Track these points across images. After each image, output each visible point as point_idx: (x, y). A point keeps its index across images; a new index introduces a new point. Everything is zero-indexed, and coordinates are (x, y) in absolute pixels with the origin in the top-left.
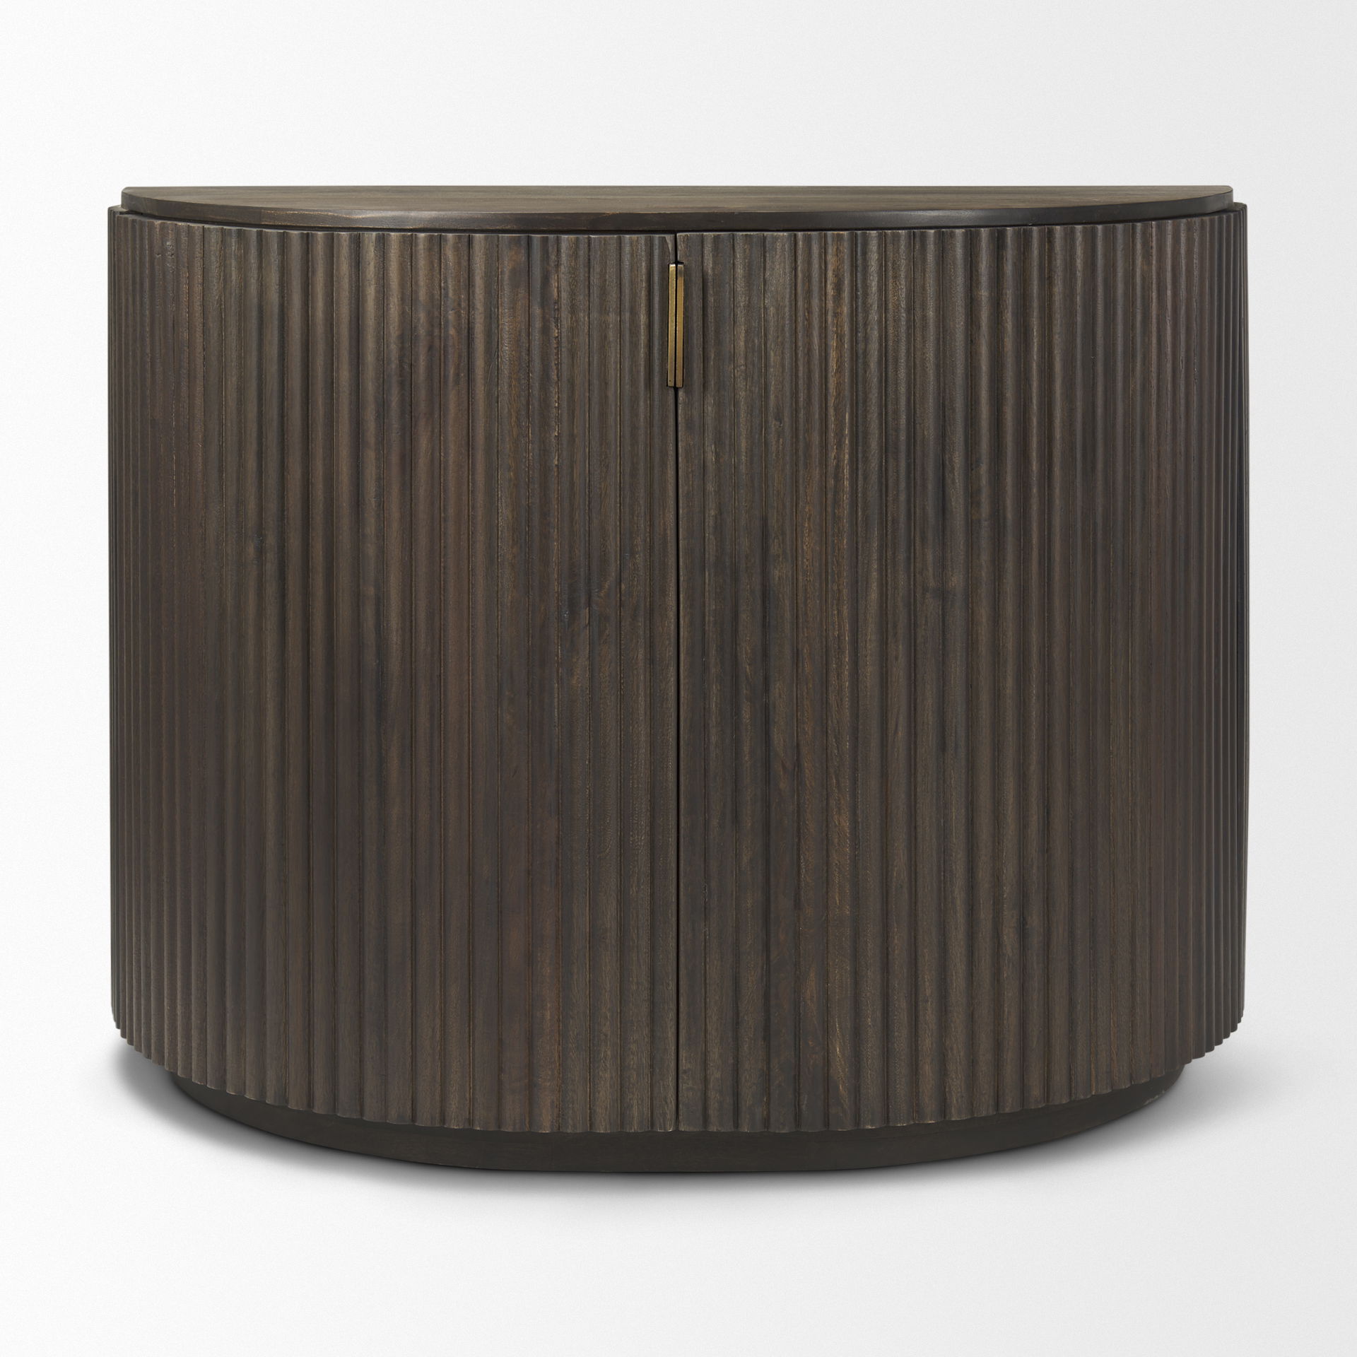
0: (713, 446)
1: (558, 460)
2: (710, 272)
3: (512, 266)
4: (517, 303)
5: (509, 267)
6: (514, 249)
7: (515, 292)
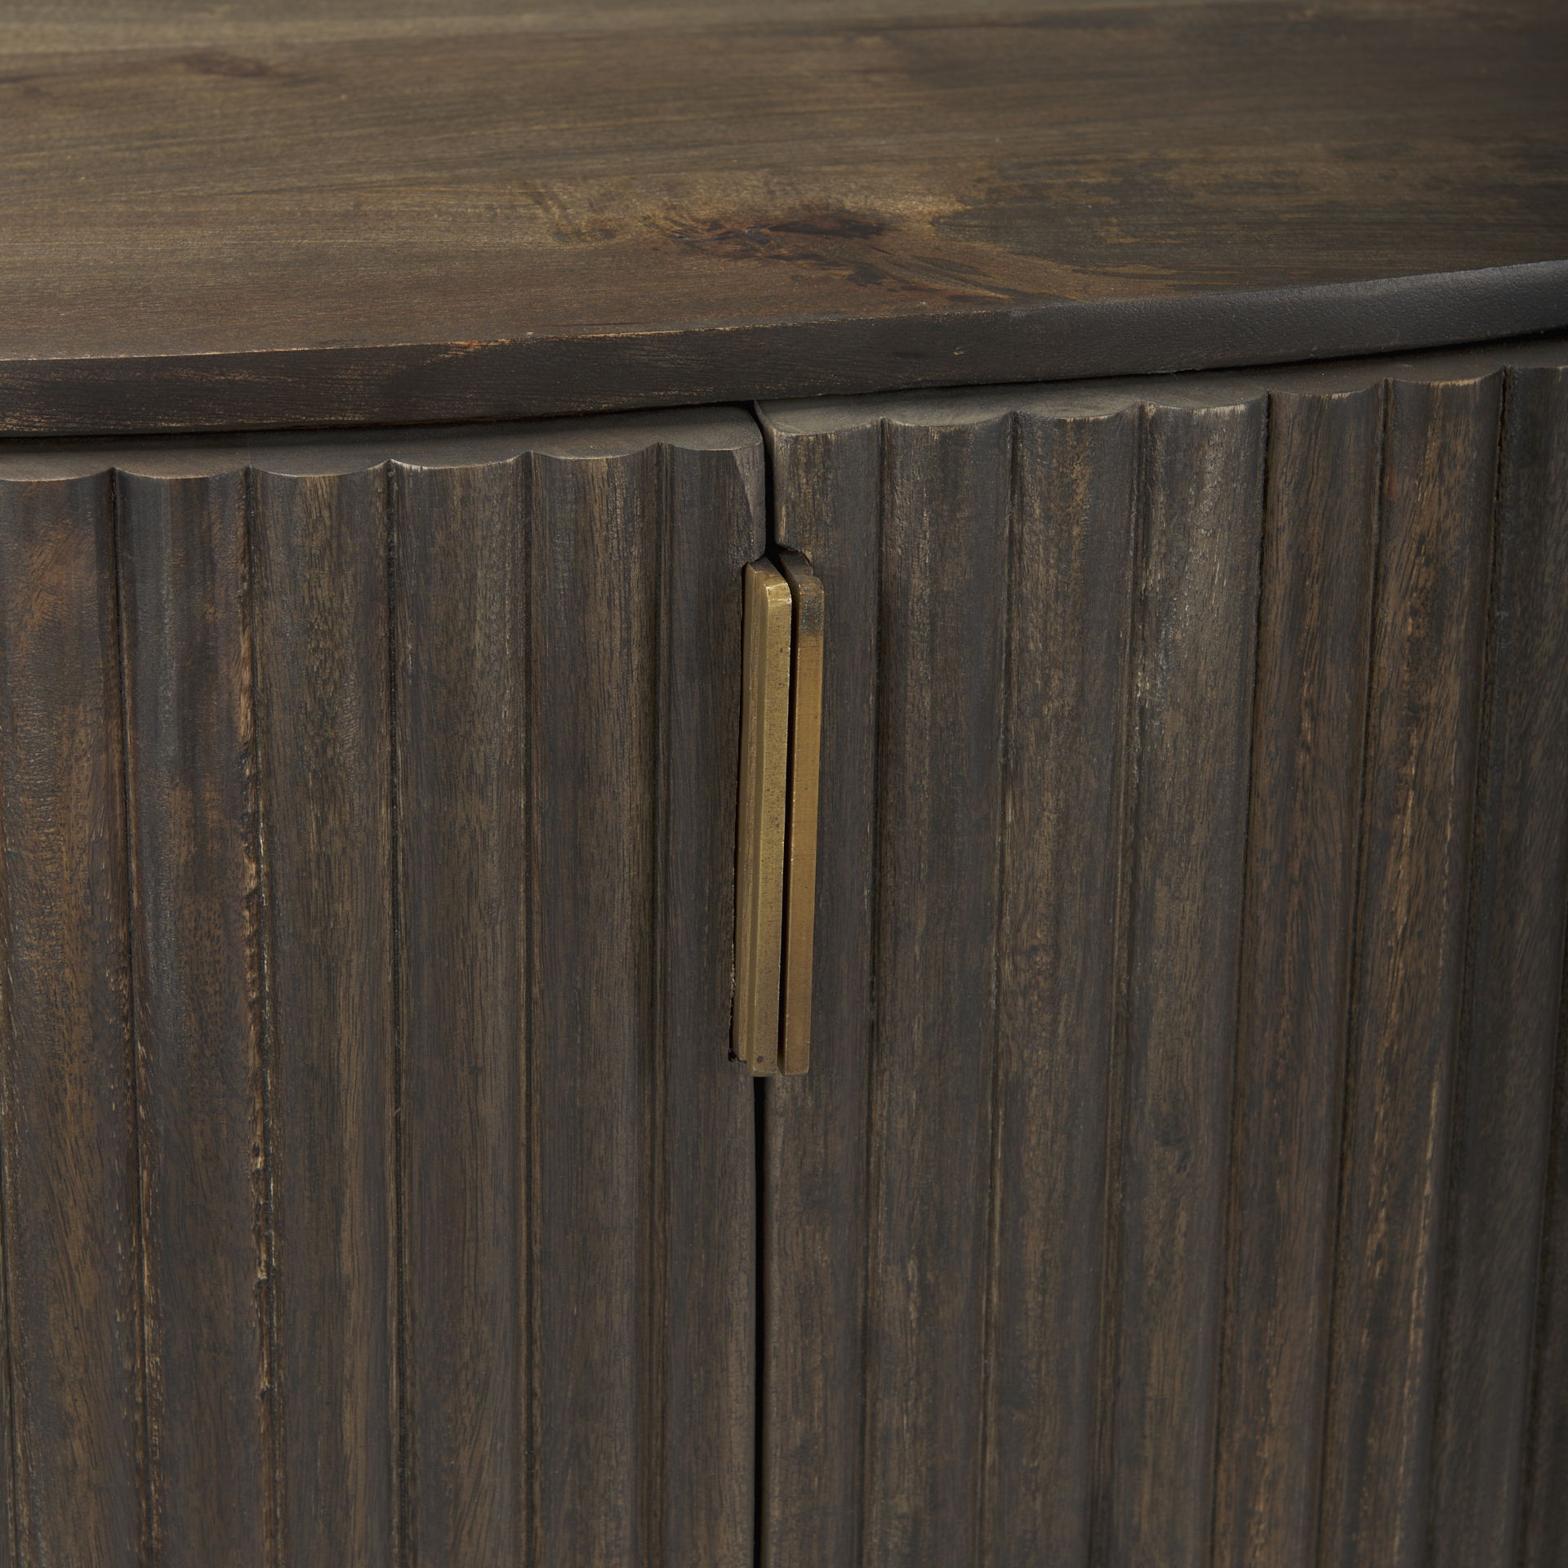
0: (912, 1265)
1: (271, 1373)
2: (918, 584)
3: (43, 613)
4: (71, 768)
5: (32, 618)
6: (49, 541)
7: (64, 721)
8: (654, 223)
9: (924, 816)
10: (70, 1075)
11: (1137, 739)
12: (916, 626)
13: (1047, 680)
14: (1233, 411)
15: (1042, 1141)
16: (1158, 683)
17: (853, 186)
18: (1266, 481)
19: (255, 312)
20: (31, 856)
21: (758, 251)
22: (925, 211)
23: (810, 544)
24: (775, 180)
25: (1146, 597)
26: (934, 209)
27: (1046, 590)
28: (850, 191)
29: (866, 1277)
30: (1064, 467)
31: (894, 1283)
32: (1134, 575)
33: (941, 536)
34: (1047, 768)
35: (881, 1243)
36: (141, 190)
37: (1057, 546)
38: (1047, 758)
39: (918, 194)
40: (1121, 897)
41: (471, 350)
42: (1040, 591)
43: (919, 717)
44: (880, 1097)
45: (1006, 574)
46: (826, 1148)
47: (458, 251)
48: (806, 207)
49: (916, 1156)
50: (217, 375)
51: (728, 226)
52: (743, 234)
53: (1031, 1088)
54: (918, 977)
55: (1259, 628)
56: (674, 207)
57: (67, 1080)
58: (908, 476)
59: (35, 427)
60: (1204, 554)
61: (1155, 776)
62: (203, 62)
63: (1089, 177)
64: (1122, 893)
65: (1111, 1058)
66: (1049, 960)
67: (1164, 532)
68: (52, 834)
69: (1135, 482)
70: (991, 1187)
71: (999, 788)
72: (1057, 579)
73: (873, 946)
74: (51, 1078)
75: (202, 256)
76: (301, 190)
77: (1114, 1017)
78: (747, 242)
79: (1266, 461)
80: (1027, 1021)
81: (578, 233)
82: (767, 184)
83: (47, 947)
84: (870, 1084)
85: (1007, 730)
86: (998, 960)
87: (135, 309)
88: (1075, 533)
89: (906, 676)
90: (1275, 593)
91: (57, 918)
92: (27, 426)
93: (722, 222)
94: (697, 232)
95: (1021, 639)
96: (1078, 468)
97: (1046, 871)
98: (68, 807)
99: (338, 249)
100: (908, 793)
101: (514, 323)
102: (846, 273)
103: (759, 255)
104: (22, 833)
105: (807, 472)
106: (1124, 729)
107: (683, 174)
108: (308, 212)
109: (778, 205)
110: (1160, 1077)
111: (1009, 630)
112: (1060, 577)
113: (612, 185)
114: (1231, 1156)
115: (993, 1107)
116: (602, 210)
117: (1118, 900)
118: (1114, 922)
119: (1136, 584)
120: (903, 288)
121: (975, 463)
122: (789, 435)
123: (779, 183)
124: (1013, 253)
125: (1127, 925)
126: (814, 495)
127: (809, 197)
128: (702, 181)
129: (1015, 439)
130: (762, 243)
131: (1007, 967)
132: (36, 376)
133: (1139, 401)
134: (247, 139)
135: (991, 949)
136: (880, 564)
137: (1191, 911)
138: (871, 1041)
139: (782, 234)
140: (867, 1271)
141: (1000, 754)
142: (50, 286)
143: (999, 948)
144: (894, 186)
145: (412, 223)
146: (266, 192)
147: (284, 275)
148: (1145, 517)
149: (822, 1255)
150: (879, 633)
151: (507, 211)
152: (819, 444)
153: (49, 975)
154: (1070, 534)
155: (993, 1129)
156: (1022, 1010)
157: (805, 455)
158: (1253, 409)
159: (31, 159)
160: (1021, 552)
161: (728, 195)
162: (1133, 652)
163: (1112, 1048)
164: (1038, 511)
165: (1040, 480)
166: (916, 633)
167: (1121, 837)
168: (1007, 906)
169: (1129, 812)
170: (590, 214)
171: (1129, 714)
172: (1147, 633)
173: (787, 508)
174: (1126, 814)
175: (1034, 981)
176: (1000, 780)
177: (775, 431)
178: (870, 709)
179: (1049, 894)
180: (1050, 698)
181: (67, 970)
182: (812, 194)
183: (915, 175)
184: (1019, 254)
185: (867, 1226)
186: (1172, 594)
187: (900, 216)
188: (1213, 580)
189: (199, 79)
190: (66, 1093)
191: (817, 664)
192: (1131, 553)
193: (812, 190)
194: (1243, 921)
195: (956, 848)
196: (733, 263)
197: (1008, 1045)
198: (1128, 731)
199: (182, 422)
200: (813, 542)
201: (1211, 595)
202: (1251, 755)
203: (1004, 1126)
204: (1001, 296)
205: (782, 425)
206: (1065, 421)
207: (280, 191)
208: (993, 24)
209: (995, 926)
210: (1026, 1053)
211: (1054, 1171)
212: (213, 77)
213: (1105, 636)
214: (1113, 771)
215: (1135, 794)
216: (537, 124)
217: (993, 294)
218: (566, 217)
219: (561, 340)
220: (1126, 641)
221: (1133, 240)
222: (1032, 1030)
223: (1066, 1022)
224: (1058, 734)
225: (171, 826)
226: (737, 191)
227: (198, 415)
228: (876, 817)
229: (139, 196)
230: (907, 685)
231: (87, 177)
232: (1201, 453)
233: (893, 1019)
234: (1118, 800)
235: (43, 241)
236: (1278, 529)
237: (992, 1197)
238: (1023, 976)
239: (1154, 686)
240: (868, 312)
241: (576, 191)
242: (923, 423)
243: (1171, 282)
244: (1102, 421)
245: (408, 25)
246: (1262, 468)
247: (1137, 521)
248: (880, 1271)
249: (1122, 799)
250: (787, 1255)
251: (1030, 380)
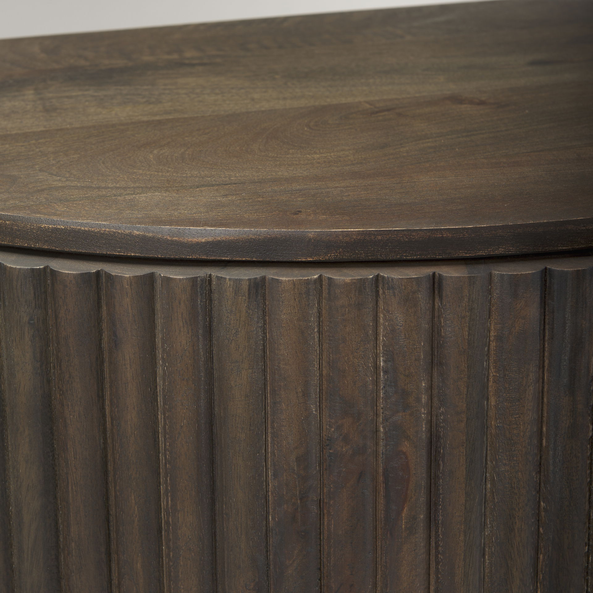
3: (520, 327)
4: (526, 390)
5: (515, 329)
6: (524, 298)
7: (525, 371)
10: (518, 516)
20: (508, 427)
50: (583, 227)
57: (517, 519)
59: (511, 252)
68: (517, 417)
74: (511, 518)
83: (512, 464)
91: (517, 452)
92: (507, 251)
98: (524, 406)
104: (505, 418)
132: (512, 231)
153: (512, 476)
181: (520, 473)
190: (516, 524)
199: (568, 247)
225: (563, 412)
227: (574, 244)
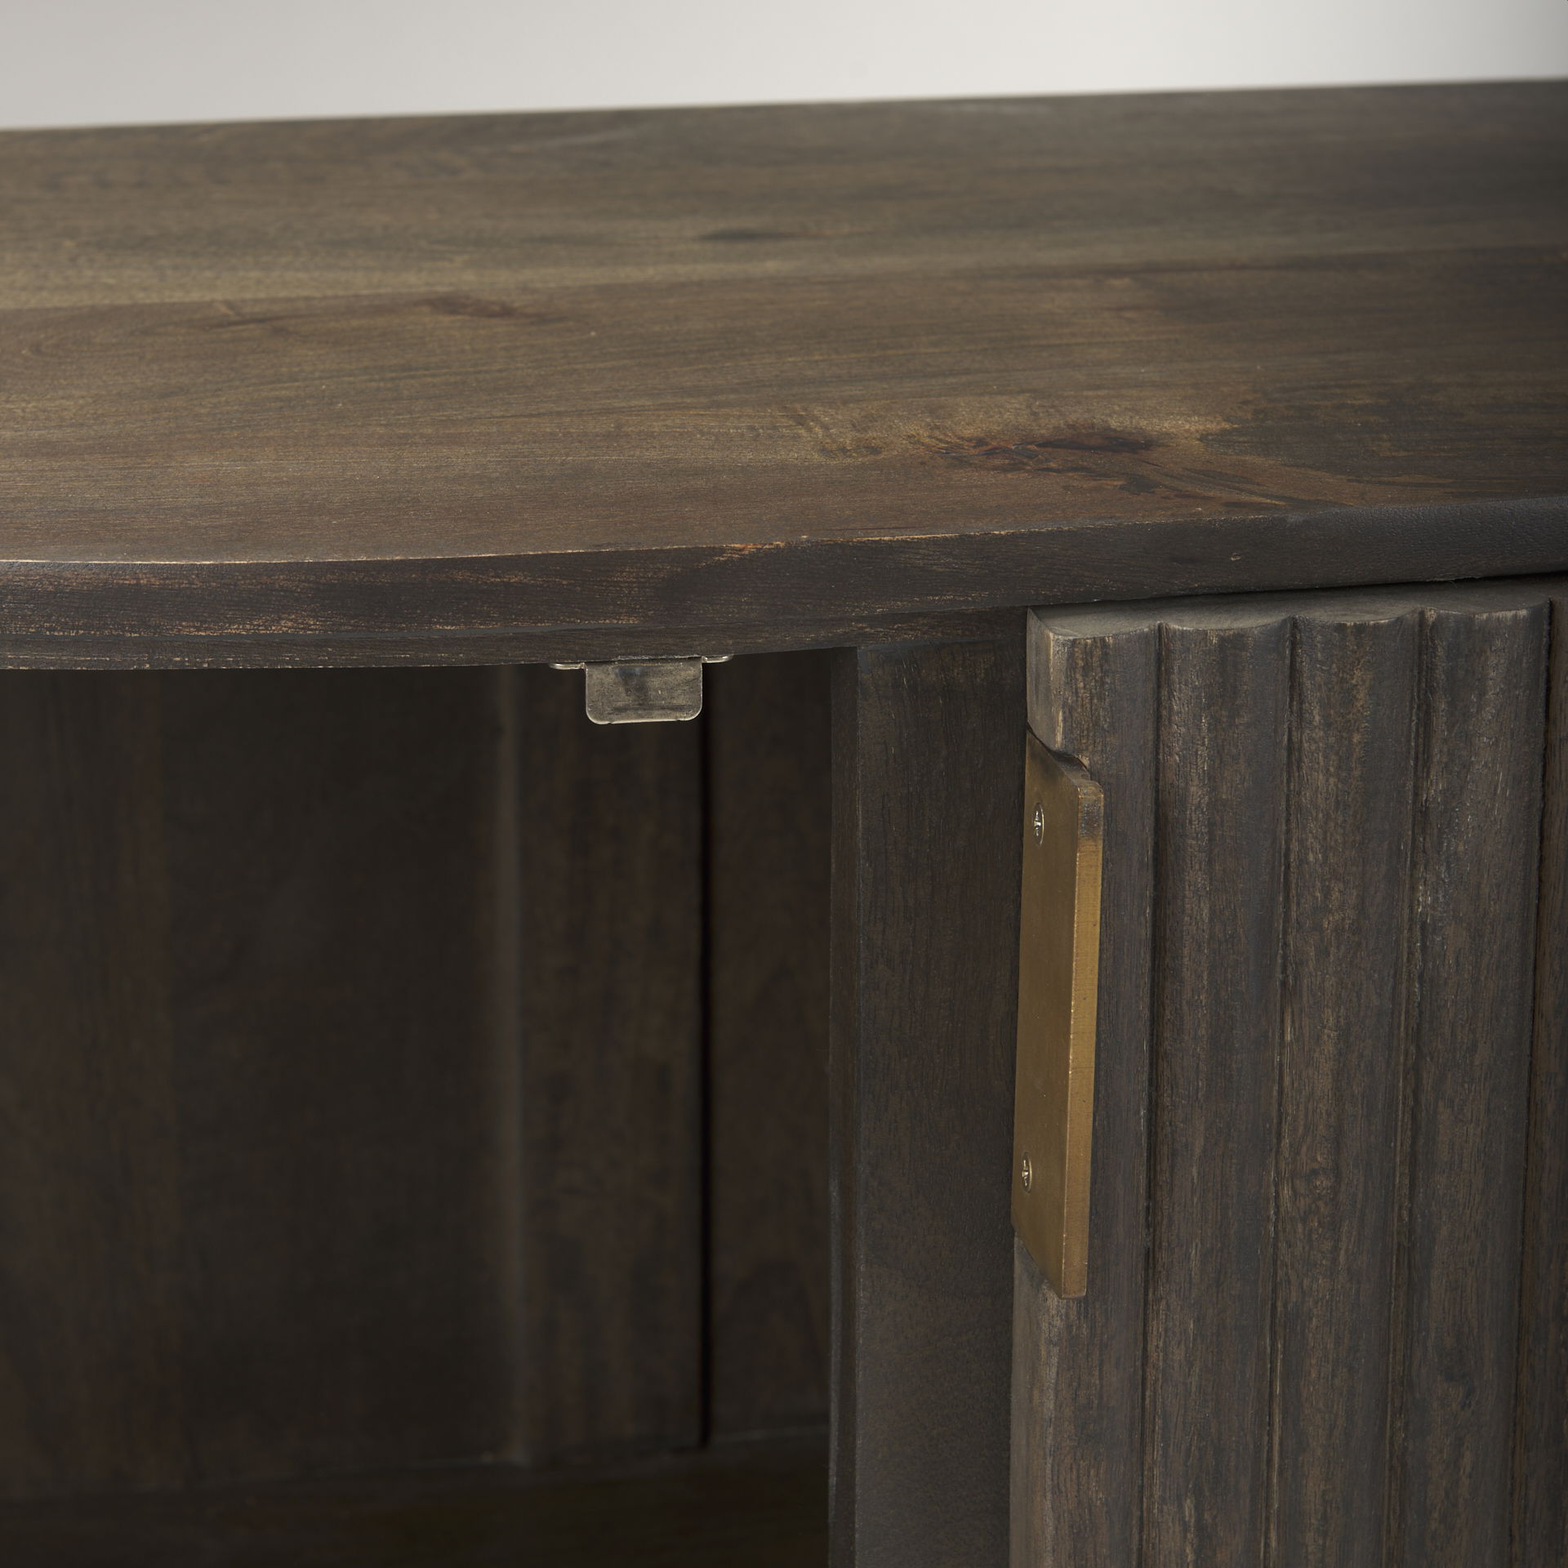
8: (918, 441)
9: (1202, 1032)
11: (1418, 955)
12: (1195, 835)
13: (1327, 892)
14: (1515, 616)
15: (1322, 1375)
16: (1440, 896)
17: (1117, 408)
18: (1548, 690)
19: (527, 519)
21: (1026, 464)
22: (1193, 429)
23: (1087, 749)
24: (1037, 403)
25: (1427, 808)
26: (1201, 428)
27: (1326, 799)
28: (1115, 413)
29: (1141, 1518)
30: (1344, 672)
31: (1170, 1524)
32: (1414, 786)
33: (1220, 741)
34: (1327, 984)
35: (1157, 1481)
36: (399, 415)
37: (1337, 754)
38: (1327, 973)
39: (1183, 414)
40: (1403, 1121)
41: (747, 552)
42: (1319, 801)
43: (1197, 930)
44: (1156, 1327)
45: (1285, 784)
46: (1101, 1379)
47: (724, 466)
48: (1072, 427)
49: (1194, 1389)
50: (493, 577)
51: (994, 444)
52: (1011, 450)
53: (1311, 1319)
54: (1195, 1200)
55: (1541, 842)
56: (938, 428)
58: (1186, 681)
59: (311, 630)
60: (1486, 763)
61: (1438, 993)
62: (449, 304)
63: (1355, 399)
64: (1403, 1117)
65: (1393, 1289)
66: (1330, 1184)
67: (1445, 741)
69: (1416, 690)
70: (1269, 1424)
71: (1278, 1005)
72: (1337, 787)
73: (1149, 1170)
75: (467, 472)
76: (559, 414)
77: (1395, 1247)
78: (1015, 457)
79: (1548, 669)
80: (1307, 1248)
81: (843, 450)
82: (1029, 407)
84: (1145, 1314)
85: (1286, 945)
86: (1276, 1185)
87: (406, 517)
88: (1355, 740)
89: (1184, 888)
90: (1559, 805)
92: (302, 629)
93: (988, 440)
94: (963, 449)
95: (1300, 850)
96: (1358, 673)
97: (1326, 1090)
99: (604, 465)
100: (1185, 1007)
101: (788, 528)
102: (1120, 483)
103: (1029, 468)
105: (1085, 675)
106: (1405, 945)
107: (943, 398)
108: (569, 433)
109: (1043, 425)
110: (1444, 1309)
111: (1288, 842)
112: (1340, 786)
113: (872, 409)
114: (1516, 1395)
115: (1271, 1339)
116: (865, 430)
117: (1400, 1124)
118: (1395, 1146)
119: (1416, 794)
120: (1176, 496)
121: (1254, 667)
122: (1067, 638)
123: (1040, 406)
124: (1285, 465)
125: (1409, 1150)
126: (1091, 699)
127: (1071, 419)
128: (962, 404)
129: (1294, 645)
130: (1030, 458)
131: (1286, 1192)
132: (312, 578)
133: (1419, 606)
134: (500, 371)
135: (1270, 1172)
136: (1157, 769)
137: (1474, 1134)
138: (1146, 1270)
139: (1050, 450)
140: (1142, 1512)
141: (1279, 969)
142: (319, 498)
143: (1278, 1173)
144: (1158, 407)
145: (676, 442)
146: (525, 416)
147: (552, 488)
148: (1426, 723)
149: (1097, 1492)
150: (1156, 844)
151: (769, 431)
152: (1096, 647)
154: (1350, 741)
155: (1271, 1363)
156: (1302, 1237)
157: (1082, 659)
158: (1535, 613)
159: (286, 389)
160: (1300, 761)
161: (991, 417)
162: (1414, 865)
163: (1394, 1279)
164: (1317, 718)
165: (1320, 686)
166: (1194, 842)
167: (1402, 1058)
168: (1286, 1128)
169: (1410, 1032)
170: (854, 433)
171: (1410, 929)
172: (1428, 845)
173: (1064, 713)
174: (1407, 1034)
175: (1313, 1206)
176: (1278, 997)
177: (1051, 635)
178: (1146, 922)
179: (1329, 1115)
180: (1330, 911)
182: (1077, 415)
183: (1178, 398)
184: (1292, 466)
185: (1142, 1464)
186: (1454, 804)
187: (1167, 434)
188: (1496, 790)
189: (446, 320)
191: (1097, 870)
192: (1412, 763)
193: (1075, 412)
194: (1527, 1148)
195: (1234, 1066)
196: (1003, 475)
197: (1287, 1274)
198: (1409, 947)
199: (456, 625)
200: (1090, 748)
201: (1494, 805)
202: (1535, 974)
203: (1283, 1360)
204: (1277, 503)
205: (1058, 629)
206: (1345, 625)
207: (539, 415)
208: (1243, 267)
209: (1274, 1150)
210: (1306, 1283)
211: (1335, 1406)
212: (459, 317)
213: (1386, 847)
214: (1394, 988)
215: (1416, 1013)
216: (790, 356)
217: (1269, 501)
218: (830, 436)
219: (836, 544)
220: (1406, 854)
221: (1406, 454)
222: (1312, 1257)
223: (1347, 1250)
224: (1338, 948)
226: (1000, 413)
227: (474, 618)
228: (1152, 1035)
229: (399, 419)
230: (1184, 896)
231: (344, 404)
232: (1483, 658)
233: (1169, 1244)
234: (1399, 1017)
235: (307, 459)
236: (1561, 740)
237: (1270, 1435)
238: (1302, 1201)
239: (1436, 900)
240: (1143, 517)
241: (837, 413)
242: (1202, 627)
243: (1449, 490)
244: (1383, 625)
245: (650, 272)
246: (1545, 676)
247: (1417, 730)
248: (1156, 1511)
249: (1403, 1018)
250: (1061, 1492)
251: (1306, 587)
